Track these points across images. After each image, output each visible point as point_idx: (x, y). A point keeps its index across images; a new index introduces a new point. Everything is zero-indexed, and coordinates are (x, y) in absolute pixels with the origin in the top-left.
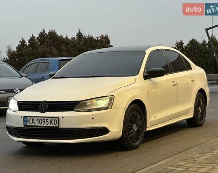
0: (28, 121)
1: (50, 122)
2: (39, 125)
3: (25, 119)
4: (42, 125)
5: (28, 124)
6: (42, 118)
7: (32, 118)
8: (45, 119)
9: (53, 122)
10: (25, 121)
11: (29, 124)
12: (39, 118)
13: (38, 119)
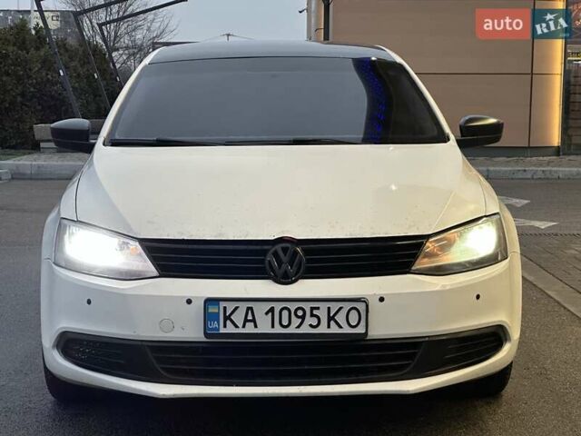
0: (227, 318)
1: (330, 319)
2: (278, 330)
3: (212, 309)
4: (291, 330)
5: (222, 330)
6: (293, 306)
7: (243, 306)
8: (307, 306)
9: (341, 318)
10: (208, 317)
11: (230, 329)
12: (278, 307)
13: (272, 310)
